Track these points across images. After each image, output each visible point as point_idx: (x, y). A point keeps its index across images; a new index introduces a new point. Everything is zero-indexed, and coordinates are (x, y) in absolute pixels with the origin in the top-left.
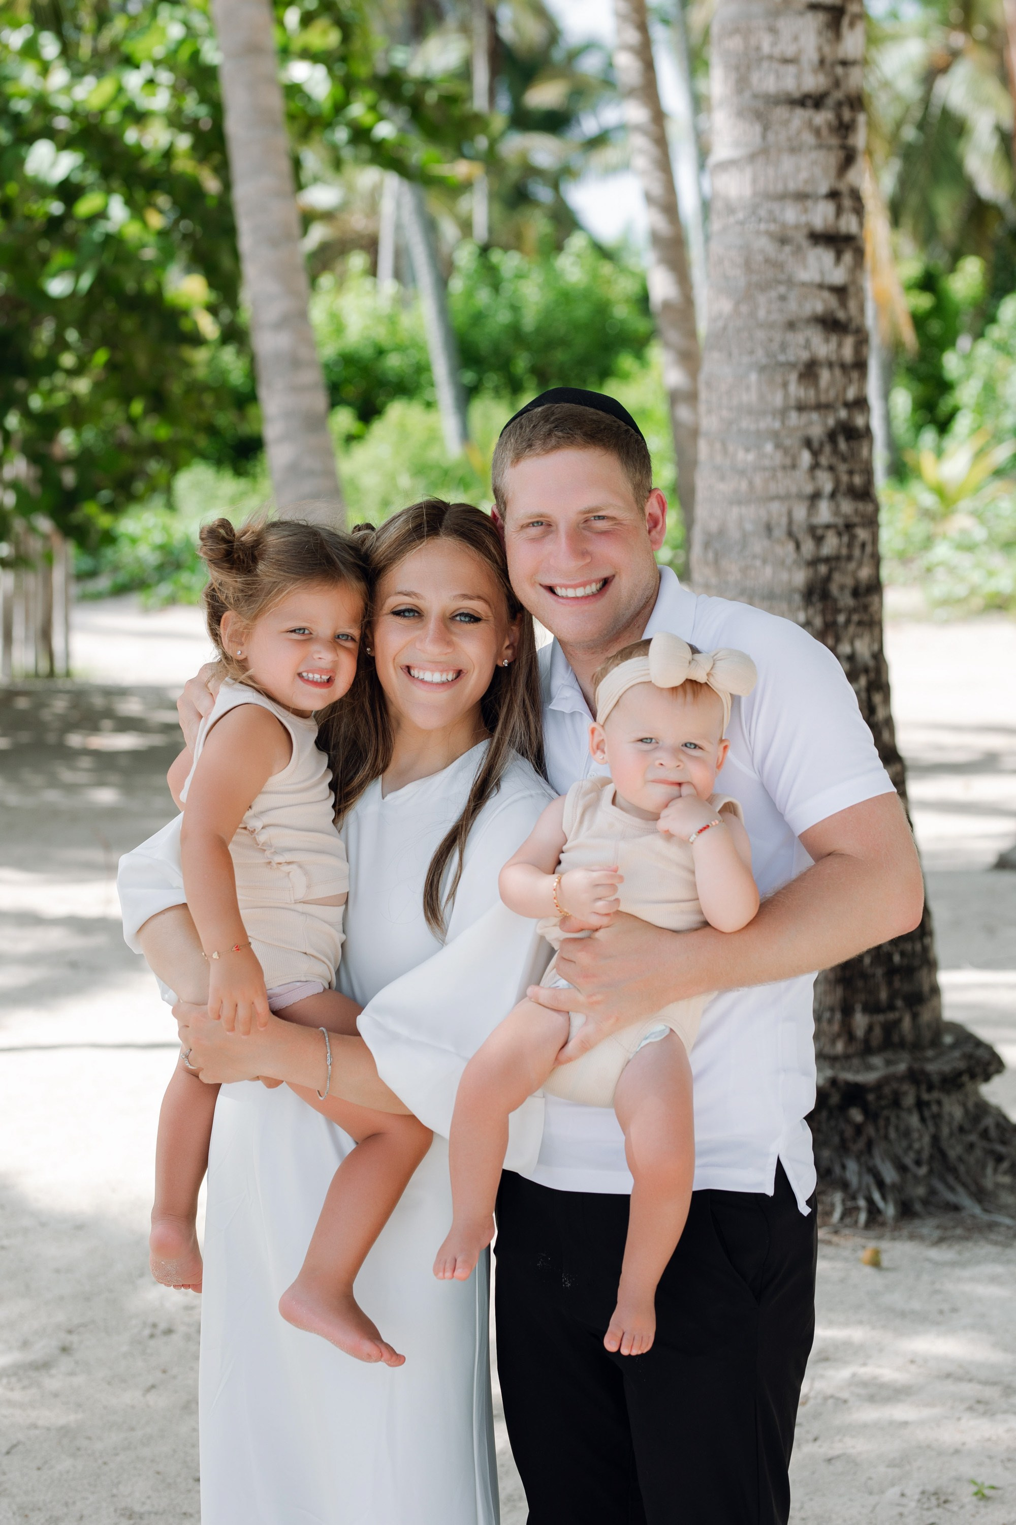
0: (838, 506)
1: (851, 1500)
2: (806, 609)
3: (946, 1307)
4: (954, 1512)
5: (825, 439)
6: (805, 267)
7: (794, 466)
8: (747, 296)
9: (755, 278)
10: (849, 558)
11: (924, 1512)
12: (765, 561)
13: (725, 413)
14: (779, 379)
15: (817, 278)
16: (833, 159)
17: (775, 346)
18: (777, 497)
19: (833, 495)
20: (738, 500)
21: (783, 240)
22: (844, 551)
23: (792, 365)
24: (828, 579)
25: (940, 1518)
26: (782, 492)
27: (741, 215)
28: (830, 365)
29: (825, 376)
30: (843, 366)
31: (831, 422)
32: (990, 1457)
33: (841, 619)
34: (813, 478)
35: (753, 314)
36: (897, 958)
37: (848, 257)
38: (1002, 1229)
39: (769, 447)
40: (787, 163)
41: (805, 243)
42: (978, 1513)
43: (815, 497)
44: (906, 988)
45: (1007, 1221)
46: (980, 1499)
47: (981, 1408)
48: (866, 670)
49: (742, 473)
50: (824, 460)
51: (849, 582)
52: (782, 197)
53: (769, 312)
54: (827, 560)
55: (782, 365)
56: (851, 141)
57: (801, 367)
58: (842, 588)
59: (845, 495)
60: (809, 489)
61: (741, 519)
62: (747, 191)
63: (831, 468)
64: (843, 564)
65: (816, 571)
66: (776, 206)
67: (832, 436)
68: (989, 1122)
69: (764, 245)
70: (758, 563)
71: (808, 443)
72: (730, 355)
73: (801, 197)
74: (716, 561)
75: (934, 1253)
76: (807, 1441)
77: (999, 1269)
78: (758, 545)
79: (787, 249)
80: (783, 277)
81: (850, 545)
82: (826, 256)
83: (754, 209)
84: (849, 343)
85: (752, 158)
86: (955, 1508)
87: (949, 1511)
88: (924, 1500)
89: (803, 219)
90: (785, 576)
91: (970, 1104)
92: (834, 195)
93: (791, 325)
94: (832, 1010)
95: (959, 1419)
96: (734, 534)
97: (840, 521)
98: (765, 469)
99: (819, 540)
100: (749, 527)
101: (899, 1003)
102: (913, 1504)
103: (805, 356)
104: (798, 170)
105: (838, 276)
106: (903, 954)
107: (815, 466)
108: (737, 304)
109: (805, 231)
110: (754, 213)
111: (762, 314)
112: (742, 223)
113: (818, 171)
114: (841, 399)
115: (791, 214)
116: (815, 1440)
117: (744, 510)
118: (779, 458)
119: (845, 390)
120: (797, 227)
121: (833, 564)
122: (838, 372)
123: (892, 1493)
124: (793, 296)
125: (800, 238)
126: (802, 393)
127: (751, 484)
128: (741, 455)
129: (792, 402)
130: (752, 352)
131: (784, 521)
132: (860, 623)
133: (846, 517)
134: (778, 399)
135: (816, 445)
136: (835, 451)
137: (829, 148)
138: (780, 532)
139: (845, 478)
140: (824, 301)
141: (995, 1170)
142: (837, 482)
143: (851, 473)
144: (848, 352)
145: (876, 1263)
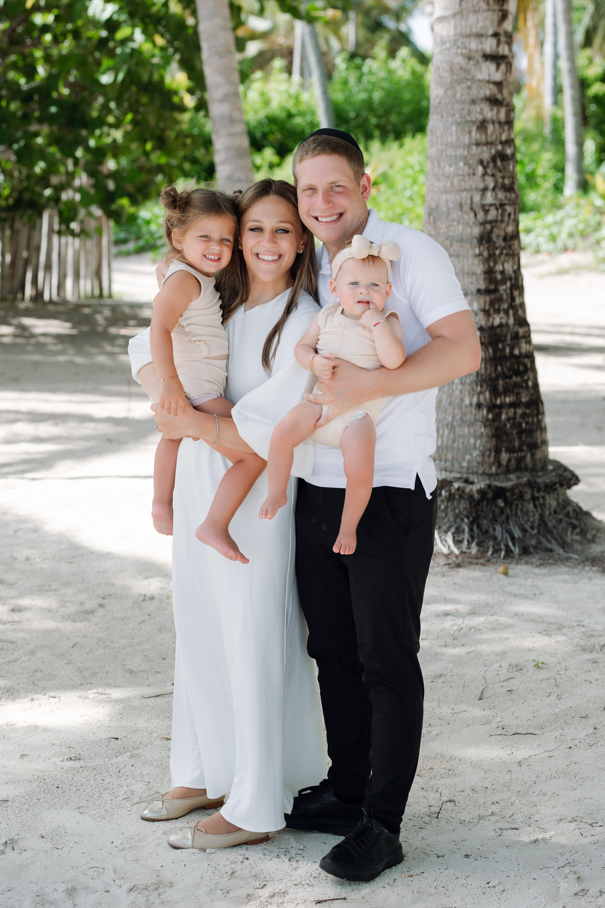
0: (496, 195)
1: (475, 669)
2: (479, 247)
3: (537, 592)
4: (524, 674)
5: (490, 160)
6: (481, 72)
7: (474, 174)
8: (451, 86)
9: (455, 77)
10: (502, 221)
11: (509, 673)
12: (458, 223)
13: (439, 147)
14: (467, 129)
15: (487, 78)
16: (496, 17)
17: (465, 112)
18: (465, 190)
19: (494, 189)
20: (446, 192)
21: (470, 58)
22: (499, 218)
23: (474, 122)
24: (491, 231)
25: (517, 676)
26: (468, 187)
27: (448, 45)
28: (493, 122)
29: (490, 128)
30: (500, 123)
31: (493, 152)
32: (545, 652)
33: (497, 252)
34: (484, 180)
35: (454, 96)
36: (524, 425)
37: (503, 67)
38: (573, 560)
39: (461, 164)
40: (472, 19)
41: (481, 60)
42: (535, 674)
43: (485, 190)
44: (529, 440)
45: (576, 557)
46: (537, 668)
47: (545, 633)
48: (510, 279)
49: (448, 177)
50: (489, 171)
51: (502, 233)
52: (469, 36)
53: (462, 95)
54: (491, 222)
55: (468, 122)
56: (505, 7)
57: (478, 124)
58: (498, 236)
59: (500, 189)
60: (481, 186)
61: (447, 201)
62: (452, 33)
63: (493, 175)
64: (499, 224)
65: (485, 228)
66: (466, 41)
67: (494, 159)
68: (570, 509)
69: (460, 60)
70: (455, 223)
71: (481, 162)
72: (442, 117)
73: (479, 36)
74: (434, 223)
75: (537, 570)
76: (459, 646)
77: (568, 577)
78: (455, 214)
79: (472, 62)
80: (470, 77)
81: (502, 215)
82: (492, 66)
83: (455, 41)
84: (503, 111)
85: (454, 15)
86: (525, 672)
87: (521, 673)
88: (510, 669)
89: (480, 47)
90: (469, 230)
91: (561, 500)
92: (496, 35)
93: (473, 102)
94: (490, 450)
95: (533, 637)
96: (444, 209)
97: (497, 203)
98: (460, 175)
99: (486, 212)
100: (451, 205)
101: (525, 448)
102: (505, 670)
103: (480, 117)
104: (478, 22)
105: (498, 76)
106: (527, 423)
107: (485, 174)
108: (446, 91)
109: (481, 54)
110: (455, 44)
111: (458, 96)
112: (449, 49)
113: (488, 23)
114: (499, 139)
115: (474, 45)
116: (463, 645)
117: (448, 196)
118: (466, 170)
119: (501, 135)
120: (477, 51)
121: (494, 224)
122: (497, 126)
123: (496, 666)
124: (474, 86)
125: (478, 57)
126: (478, 136)
127: (452, 183)
128: (447, 168)
129: (474, 141)
130: (453, 116)
131: (469, 202)
132: (507, 255)
133: (500, 200)
134: (466, 140)
135: (485, 163)
136: (495, 166)
137: (494, 11)
138: (466, 208)
139: (500, 180)
140: (490, 89)
141: (572, 533)
142: (496, 182)
143: (503, 178)
144: (502, 116)
145: (506, 574)
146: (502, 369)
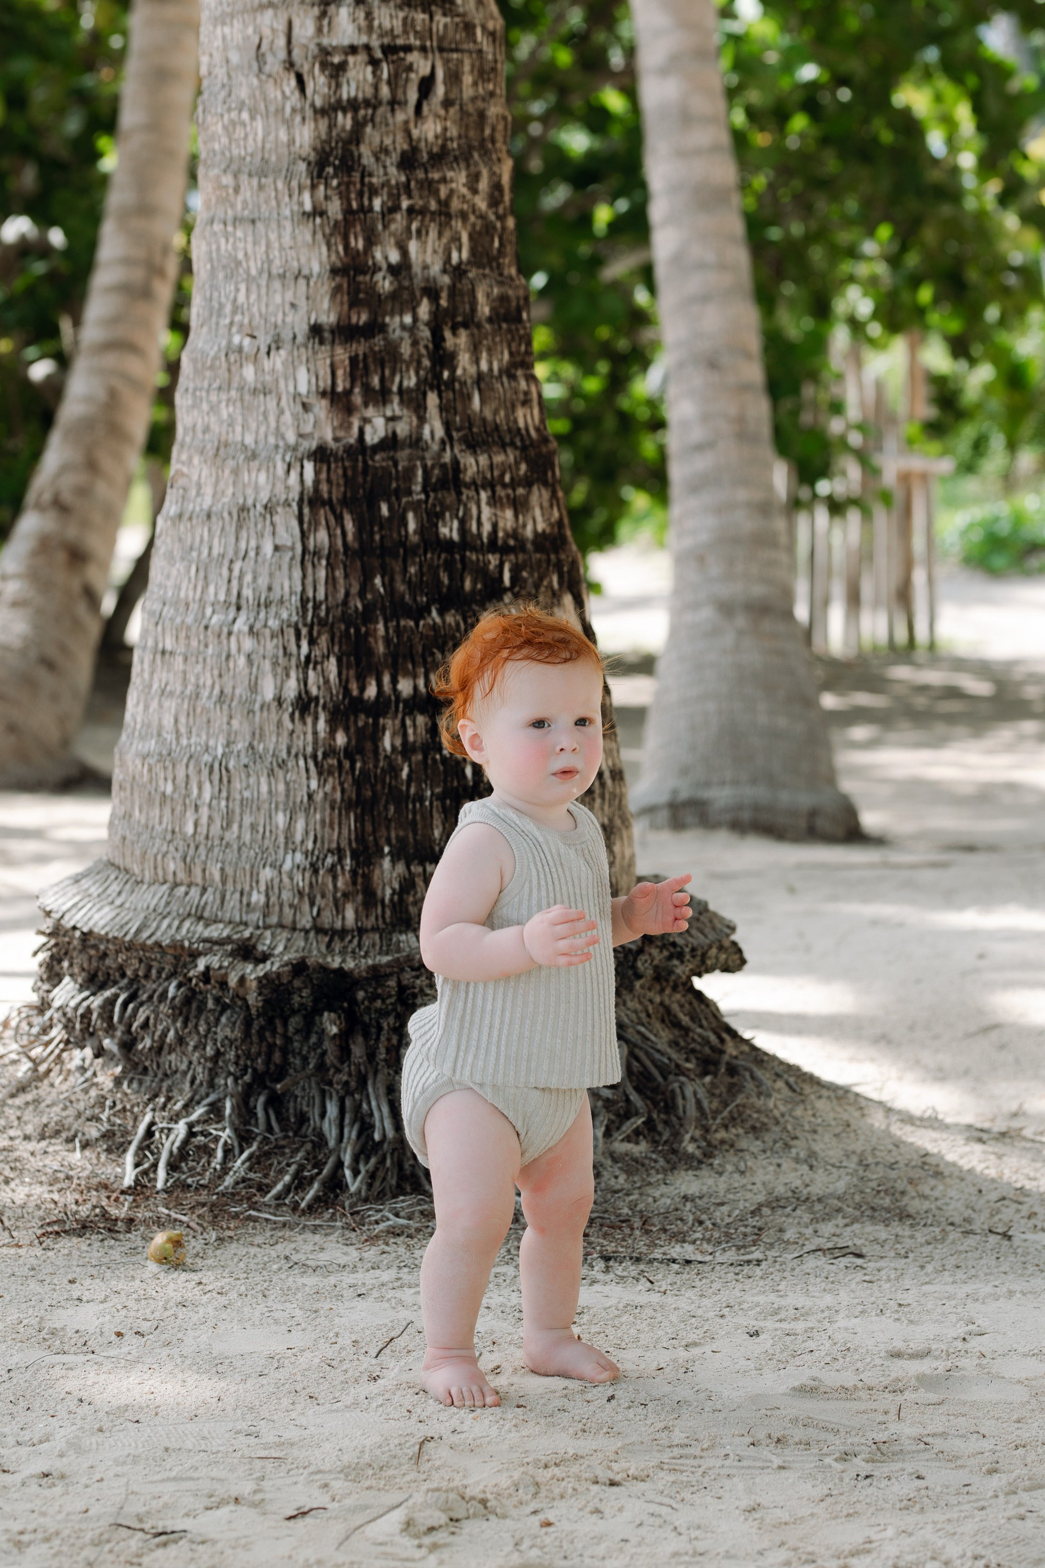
12: (253, 113)
24: (356, 136)
33: (377, 203)
51: (396, 143)
54: (353, 105)
58: (380, 152)
64: (383, 112)
65: (332, 125)
70: (245, 116)
78: (246, 87)
90: (283, 135)
97: (375, 43)
99: (337, 72)
117: (227, 30)
121: (364, 113)
131: (281, 42)
133: (387, 33)
138: (274, 63)
146: (389, 585)
